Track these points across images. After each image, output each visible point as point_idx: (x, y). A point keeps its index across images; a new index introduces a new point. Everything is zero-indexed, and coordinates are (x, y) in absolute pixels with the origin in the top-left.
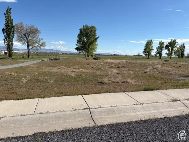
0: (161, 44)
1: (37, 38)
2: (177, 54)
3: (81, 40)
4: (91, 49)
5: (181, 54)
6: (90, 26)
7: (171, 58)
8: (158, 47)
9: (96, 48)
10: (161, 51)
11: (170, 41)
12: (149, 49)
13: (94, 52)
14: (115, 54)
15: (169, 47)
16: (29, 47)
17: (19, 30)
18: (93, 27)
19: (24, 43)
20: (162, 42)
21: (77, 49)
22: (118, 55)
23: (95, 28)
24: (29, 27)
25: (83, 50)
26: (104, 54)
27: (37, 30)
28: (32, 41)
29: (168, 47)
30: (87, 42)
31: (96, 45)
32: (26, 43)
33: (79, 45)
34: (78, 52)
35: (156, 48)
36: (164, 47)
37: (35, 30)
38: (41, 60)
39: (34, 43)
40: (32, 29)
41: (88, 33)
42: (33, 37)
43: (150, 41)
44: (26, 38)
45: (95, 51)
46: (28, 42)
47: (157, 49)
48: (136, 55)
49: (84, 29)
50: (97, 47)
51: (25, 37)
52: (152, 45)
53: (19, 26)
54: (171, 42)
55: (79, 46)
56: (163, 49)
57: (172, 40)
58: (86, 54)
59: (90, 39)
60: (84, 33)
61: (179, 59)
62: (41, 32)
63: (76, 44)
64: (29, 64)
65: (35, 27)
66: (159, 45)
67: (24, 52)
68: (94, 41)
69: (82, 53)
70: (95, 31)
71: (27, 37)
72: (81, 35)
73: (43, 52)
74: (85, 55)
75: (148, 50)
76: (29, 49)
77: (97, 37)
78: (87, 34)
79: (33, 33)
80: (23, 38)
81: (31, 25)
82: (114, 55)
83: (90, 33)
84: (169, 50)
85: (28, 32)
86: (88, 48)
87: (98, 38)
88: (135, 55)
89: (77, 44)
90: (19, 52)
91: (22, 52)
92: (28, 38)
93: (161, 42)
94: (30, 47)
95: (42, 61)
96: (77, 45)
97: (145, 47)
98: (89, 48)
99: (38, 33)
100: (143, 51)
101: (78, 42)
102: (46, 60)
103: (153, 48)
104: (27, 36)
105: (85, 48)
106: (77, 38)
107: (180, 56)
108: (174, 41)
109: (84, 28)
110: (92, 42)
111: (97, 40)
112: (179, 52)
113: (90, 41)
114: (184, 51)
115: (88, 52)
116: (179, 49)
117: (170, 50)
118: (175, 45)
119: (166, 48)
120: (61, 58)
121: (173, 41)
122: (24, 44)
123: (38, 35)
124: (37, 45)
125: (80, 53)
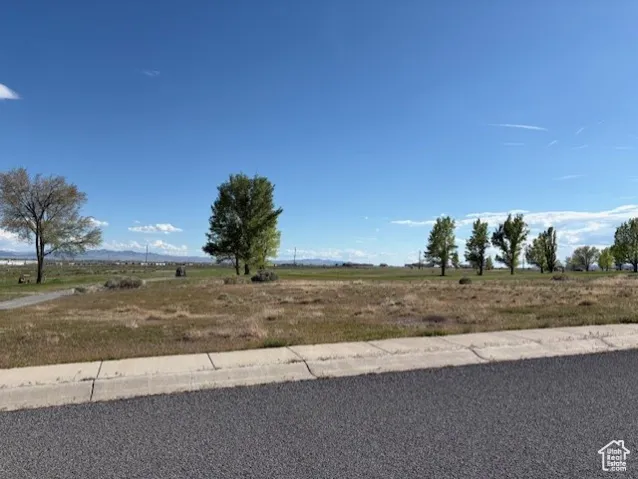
0: (479, 229)
1: (72, 218)
2: (535, 258)
3: (225, 220)
4: (258, 248)
5: (545, 258)
6: (253, 178)
7: (512, 273)
8: (472, 240)
9: (274, 245)
10: (482, 252)
11: (505, 219)
12: (443, 247)
13: (270, 258)
14: (346, 261)
15: (505, 240)
16: (42, 248)
17: (13, 194)
18: (262, 181)
19: (27, 236)
20: (481, 222)
21: (210, 249)
22: (357, 266)
23: (269, 184)
24: (46, 183)
25: (230, 251)
26: (314, 263)
27: (72, 192)
28: (56, 226)
29: (502, 240)
30: (244, 226)
31: (273, 236)
32: (33, 236)
33: (216, 236)
34: (215, 258)
35: (465, 243)
36: (490, 240)
37: (66, 192)
38: (73, 290)
39: (61, 234)
40: (56, 189)
41: (247, 200)
42: (57, 214)
43: (445, 220)
44: (35, 216)
45: (273, 254)
46: (39, 232)
47: (469, 246)
48: (414, 265)
49: (231, 188)
50: (278, 242)
51: (29, 213)
52: (451, 232)
53: (13, 180)
54: (507, 223)
55: (217, 239)
56: (485, 244)
57: (510, 216)
58: (242, 263)
59: (251, 216)
60: (233, 197)
61: (543, 275)
62: (87, 197)
63: (207, 235)
64: (29, 303)
65: (69, 182)
66: (474, 232)
67: (28, 262)
68: (264, 223)
69: (226, 261)
70: (268, 193)
71: (38, 215)
72: (222, 205)
73: (100, 261)
74: (237, 267)
75: (440, 249)
76: (40, 255)
77: (275, 209)
78: (243, 202)
79: (59, 202)
80: (23, 216)
81: (54, 178)
82: (344, 265)
83: (253, 198)
84: (504, 248)
85: (40, 199)
86: (246, 245)
87: (279, 212)
88: (409, 266)
89: (210, 232)
90: (10, 263)
91: (21, 263)
92: (41, 217)
93: (478, 222)
94: (47, 247)
95: (78, 292)
96: (209, 236)
97: (431, 239)
98: (249, 245)
99: (74, 201)
100: (427, 251)
101: (215, 226)
102: (92, 288)
103: (456, 244)
104: (38, 210)
105: (237, 246)
106: (213, 214)
107: (545, 264)
108: (516, 220)
109: (232, 185)
110: (260, 227)
111: (277, 219)
112: (538, 252)
113: (251, 224)
114: (553, 251)
115: (247, 256)
116: (539, 245)
117: (509, 249)
118: (520, 231)
119: (495, 243)
120: (144, 282)
121: (512, 220)
122: (24, 237)
123: (76, 206)
124: (72, 239)
125: (219, 261)
